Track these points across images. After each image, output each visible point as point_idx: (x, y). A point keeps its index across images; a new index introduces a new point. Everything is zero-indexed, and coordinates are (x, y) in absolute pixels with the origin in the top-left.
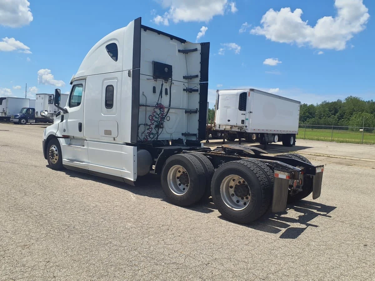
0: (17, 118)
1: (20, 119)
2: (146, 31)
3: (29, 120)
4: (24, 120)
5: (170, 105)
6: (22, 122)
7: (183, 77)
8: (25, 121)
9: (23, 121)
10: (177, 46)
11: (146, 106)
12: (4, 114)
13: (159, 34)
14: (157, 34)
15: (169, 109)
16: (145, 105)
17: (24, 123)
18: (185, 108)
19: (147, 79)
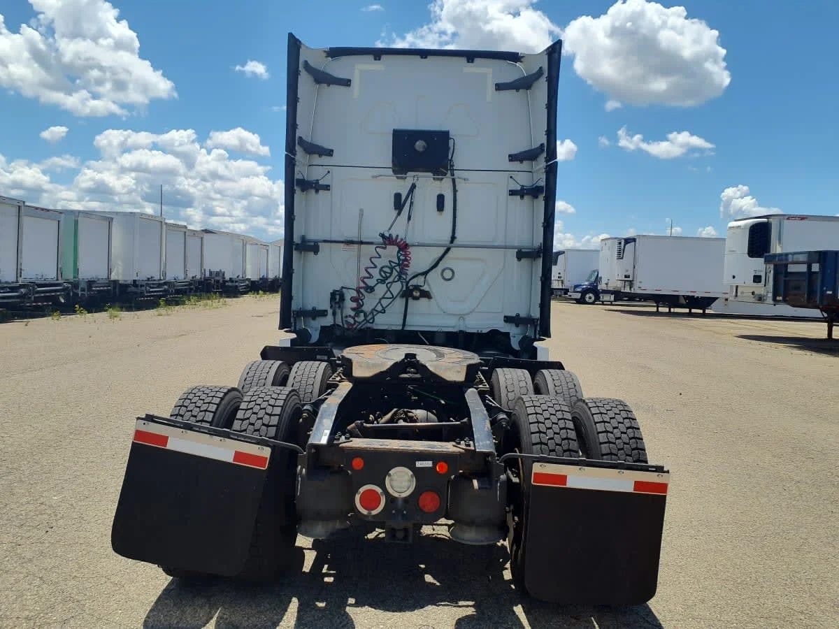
0: (577, 292)
1: (584, 292)
2: (379, 59)
3: (601, 295)
4: (591, 295)
5: (453, 238)
6: (587, 299)
7: (510, 156)
8: (593, 298)
9: (590, 298)
10: (490, 72)
11: (362, 243)
12: (560, 284)
13: (426, 58)
14: (419, 57)
15: (448, 250)
16: (356, 240)
17: (591, 301)
18: (516, 244)
19: (373, 177)
